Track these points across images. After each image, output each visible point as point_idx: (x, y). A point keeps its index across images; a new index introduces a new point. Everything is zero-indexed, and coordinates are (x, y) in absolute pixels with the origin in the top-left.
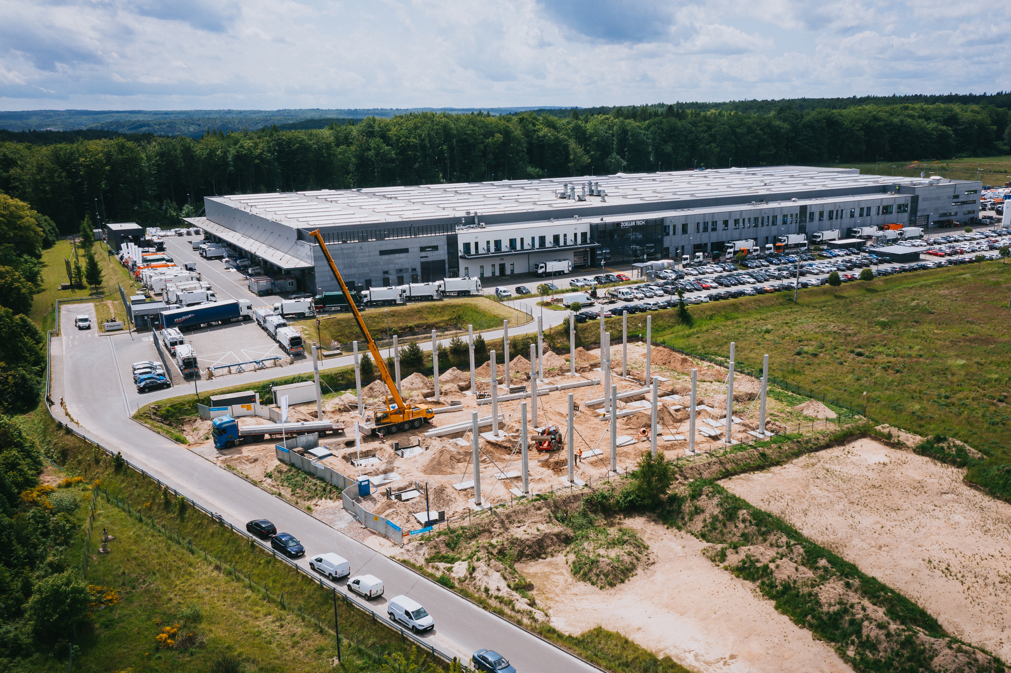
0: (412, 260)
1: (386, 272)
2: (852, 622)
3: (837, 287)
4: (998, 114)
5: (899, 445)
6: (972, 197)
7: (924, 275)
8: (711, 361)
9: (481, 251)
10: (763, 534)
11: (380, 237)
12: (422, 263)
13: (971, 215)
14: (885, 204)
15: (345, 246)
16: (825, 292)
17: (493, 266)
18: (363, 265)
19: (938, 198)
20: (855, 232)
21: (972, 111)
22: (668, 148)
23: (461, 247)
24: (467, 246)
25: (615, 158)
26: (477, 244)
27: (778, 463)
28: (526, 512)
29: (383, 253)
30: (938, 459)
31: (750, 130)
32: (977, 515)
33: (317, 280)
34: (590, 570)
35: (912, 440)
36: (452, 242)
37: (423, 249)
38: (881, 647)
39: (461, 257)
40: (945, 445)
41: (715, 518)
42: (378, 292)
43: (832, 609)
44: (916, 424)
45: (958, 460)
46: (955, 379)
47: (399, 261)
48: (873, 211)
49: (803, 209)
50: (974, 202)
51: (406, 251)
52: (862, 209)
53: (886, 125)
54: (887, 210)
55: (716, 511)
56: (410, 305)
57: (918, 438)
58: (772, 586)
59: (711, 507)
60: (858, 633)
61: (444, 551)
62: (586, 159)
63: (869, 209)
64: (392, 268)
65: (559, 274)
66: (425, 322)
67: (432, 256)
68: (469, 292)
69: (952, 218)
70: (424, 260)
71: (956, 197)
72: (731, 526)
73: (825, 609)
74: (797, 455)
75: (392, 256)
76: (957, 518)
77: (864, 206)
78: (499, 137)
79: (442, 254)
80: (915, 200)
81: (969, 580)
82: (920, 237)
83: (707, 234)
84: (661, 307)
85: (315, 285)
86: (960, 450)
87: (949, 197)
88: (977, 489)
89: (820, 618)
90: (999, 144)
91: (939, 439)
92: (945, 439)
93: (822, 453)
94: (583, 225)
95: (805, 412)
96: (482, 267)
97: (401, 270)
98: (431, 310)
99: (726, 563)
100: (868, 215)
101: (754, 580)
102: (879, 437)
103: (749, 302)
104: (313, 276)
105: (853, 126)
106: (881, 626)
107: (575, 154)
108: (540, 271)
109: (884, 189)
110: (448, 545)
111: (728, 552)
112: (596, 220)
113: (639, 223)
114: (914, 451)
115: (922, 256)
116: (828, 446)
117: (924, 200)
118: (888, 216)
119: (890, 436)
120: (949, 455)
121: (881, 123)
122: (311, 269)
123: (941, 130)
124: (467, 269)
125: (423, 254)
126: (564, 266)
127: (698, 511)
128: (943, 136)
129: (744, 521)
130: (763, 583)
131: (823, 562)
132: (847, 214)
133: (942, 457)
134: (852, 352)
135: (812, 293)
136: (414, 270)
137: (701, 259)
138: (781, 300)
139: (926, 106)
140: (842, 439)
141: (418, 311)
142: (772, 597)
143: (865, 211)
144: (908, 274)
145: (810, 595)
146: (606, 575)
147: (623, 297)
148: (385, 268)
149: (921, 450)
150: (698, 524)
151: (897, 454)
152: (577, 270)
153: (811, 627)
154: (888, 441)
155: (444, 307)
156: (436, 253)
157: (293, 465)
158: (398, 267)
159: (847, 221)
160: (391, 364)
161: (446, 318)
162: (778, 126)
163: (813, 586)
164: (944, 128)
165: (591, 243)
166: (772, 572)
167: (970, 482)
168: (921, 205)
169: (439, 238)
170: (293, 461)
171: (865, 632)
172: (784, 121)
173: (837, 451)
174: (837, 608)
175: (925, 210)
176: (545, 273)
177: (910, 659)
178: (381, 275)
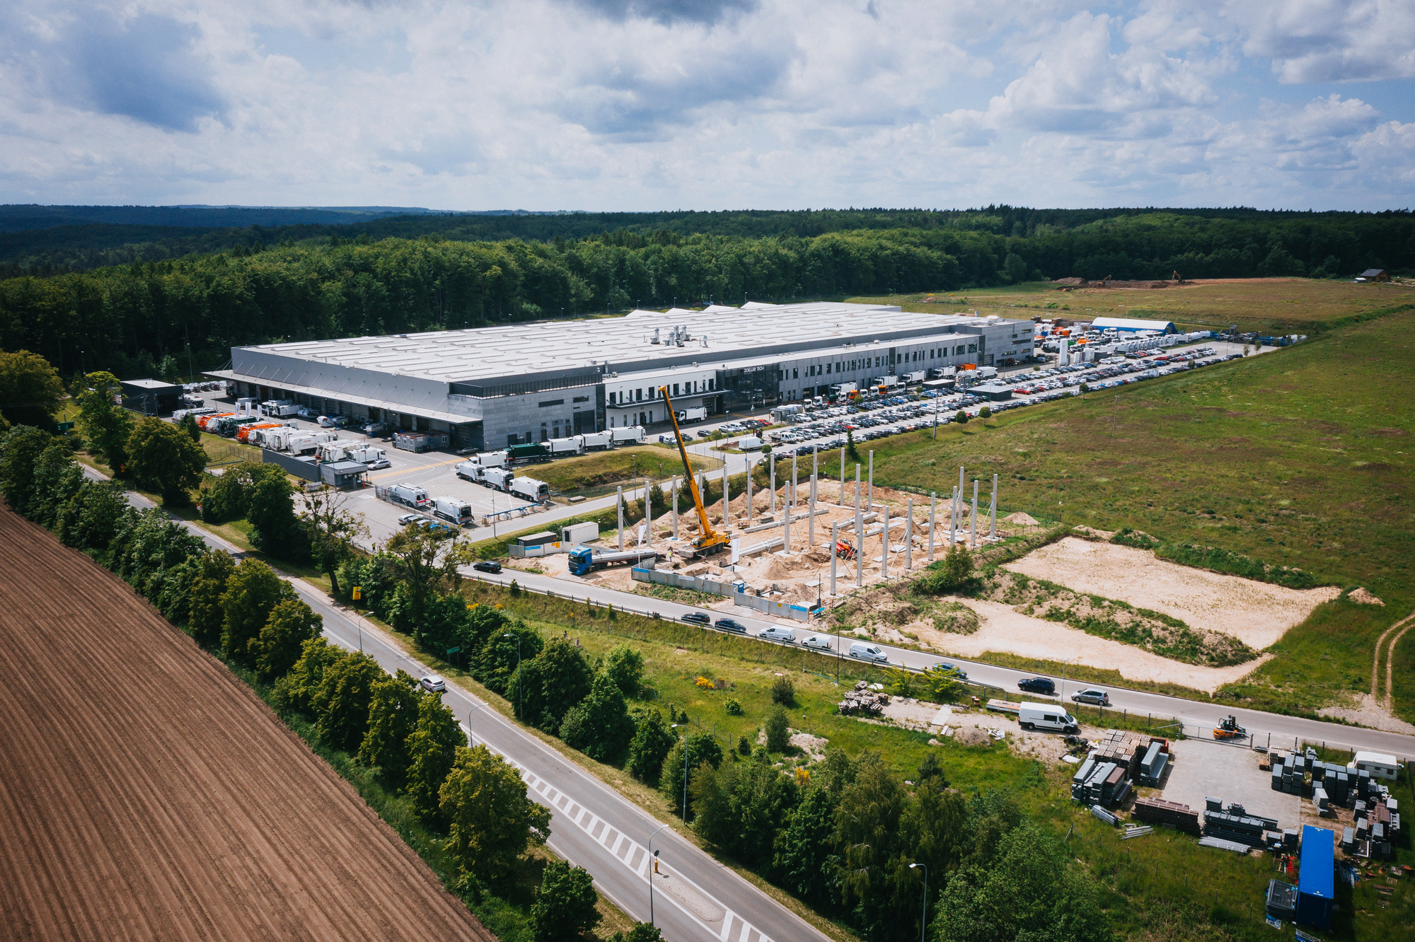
0: (565, 412)
1: (544, 424)
2: (1144, 631)
3: (963, 425)
4: (996, 242)
5: (1096, 539)
6: (1028, 336)
7: (1025, 411)
8: (906, 490)
9: (625, 401)
10: (1053, 594)
11: (535, 390)
12: (575, 414)
13: (1027, 354)
14: (959, 344)
15: (508, 398)
16: (954, 429)
17: (635, 415)
18: (524, 418)
19: (1000, 338)
20: (938, 373)
21: (972, 238)
22: (673, 281)
23: (608, 397)
24: (613, 395)
25: (619, 292)
26: (621, 393)
27: (1019, 557)
28: (876, 596)
29: (542, 405)
30: (1130, 545)
31: (758, 260)
32: (1176, 575)
33: (485, 434)
34: (952, 625)
35: (1107, 535)
36: (601, 390)
37: (576, 400)
38: (1168, 641)
39: (608, 407)
40: (1131, 535)
41: (1012, 589)
42: (560, 444)
43: (1128, 626)
44: (1102, 524)
45: (1145, 545)
46: (1108, 492)
47: (554, 413)
48: (949, 352)
49: (892, 350)
50: (1029, 341)
51: (561, 402)
52: (940, 350)
53: (893, 254)
54: (960, 350)
55: (1012, 584)
56: (591, 456)
57: (1110, 533)
58: (1078, 621)
59: (1006, 583)
60: (1150, 635)
61: (838, 624)
62: (588, 294)
63: (945, 349)
64: (548, 419)
65: (696, 422)
66: (610, 470)
67: (584, 407)
68: (634, 440)
69: (1012, 356)
70: (576, 411)
71: (1015, 336)
72: (1025, 592)
73: (1123, 626)
74: (1029, 550)
75: (549, 408)
76: (1164, 578)
77: (942, 347)
78: (496, 270)
79: (591, 405)
80: (982, 339)
81: (1193, 609)
82: (995, 376)
83: (813, 378)
84: (831, 447)
85: (482, 439)
86: (1144, 538)
87: (1009, 337)
88: (1167, 561)
89: (1122, 632)
90: (1002, 273)
91: (1127, 532)
92: (1131, 531)
93: (1044, 548)
94: (707, 371)
95: (1015, 522)
96: (625, 416)
97: (557, 422)
98: (613, 459)
99: (1036, 614)
100: (945, 355)
101: (1062, 621)
102: (1077, 535)
103: (898, 440)
104: (481, 430)
105: (861, 255)
106: (1164, 629)
107: (578, 288)
108: (681, 419)
109: (951, 330)
110: (837, 620)
111: (1035, 607)
112: (718, 366)
113: (759, 369)
114: (1110, 542)
115: (1013, 395)
116: (1046, 544)
117: (990, 339)
118: (961, 356)
119: (1088, 533)
120: (1137, 542)
121: (888, 252)
122: (480, 423)
123: (946, 259)
124: (612, 418)
125: (576, 405)
126: (700, 413)
127: (996, 586)
128: (948, 266)
129: (1035, 588)
130: (1070, 621)
131: (1106, 603)
132: (928, 354)
133: (1134, 544)
134: (1015, 477)
135: (944, 431)
136: (568, 421)
137: (821, 402)
138: (923, 438)
139: (924, 232)
140: (1053, 539)
141: (601, 460)
142: (1082, 628)
143: (943, 352)
144: (1012, 411)
145: (1109, 621)
146: (965, 627)
147: (787, 440)
148: (543, 420)
149: (1116, 541)
150: (999, 594)
151: (1097, 545)
152: (713, 416)
153: (1116, 639)
154: (1088, 537)
155: (623, 456)
156: (586, 403)
157: (654, 582)
158: (554, 419)
159: (928, 362)
160: (641, 505)
161: (627, 466)
162: (786, 255)
163: (1109, 616)
164: (949, 257)
165: (717, 390)
166: (1074, 614)
167: (1162, 557)
168: (988, 345)
169: (588, 389)
170: (653, 579)
171: (1155, 634)
172: (790, 249)
173: (1053, 547)
174: (1131, 624)
175: (989, 349)
176: (685, 420)
177: (1189, 643)
178: (539, 427)
